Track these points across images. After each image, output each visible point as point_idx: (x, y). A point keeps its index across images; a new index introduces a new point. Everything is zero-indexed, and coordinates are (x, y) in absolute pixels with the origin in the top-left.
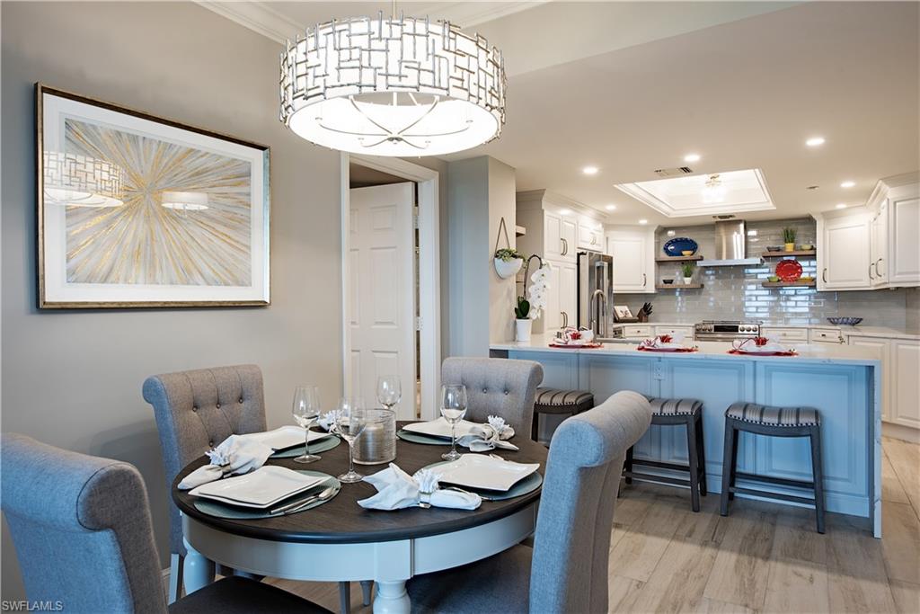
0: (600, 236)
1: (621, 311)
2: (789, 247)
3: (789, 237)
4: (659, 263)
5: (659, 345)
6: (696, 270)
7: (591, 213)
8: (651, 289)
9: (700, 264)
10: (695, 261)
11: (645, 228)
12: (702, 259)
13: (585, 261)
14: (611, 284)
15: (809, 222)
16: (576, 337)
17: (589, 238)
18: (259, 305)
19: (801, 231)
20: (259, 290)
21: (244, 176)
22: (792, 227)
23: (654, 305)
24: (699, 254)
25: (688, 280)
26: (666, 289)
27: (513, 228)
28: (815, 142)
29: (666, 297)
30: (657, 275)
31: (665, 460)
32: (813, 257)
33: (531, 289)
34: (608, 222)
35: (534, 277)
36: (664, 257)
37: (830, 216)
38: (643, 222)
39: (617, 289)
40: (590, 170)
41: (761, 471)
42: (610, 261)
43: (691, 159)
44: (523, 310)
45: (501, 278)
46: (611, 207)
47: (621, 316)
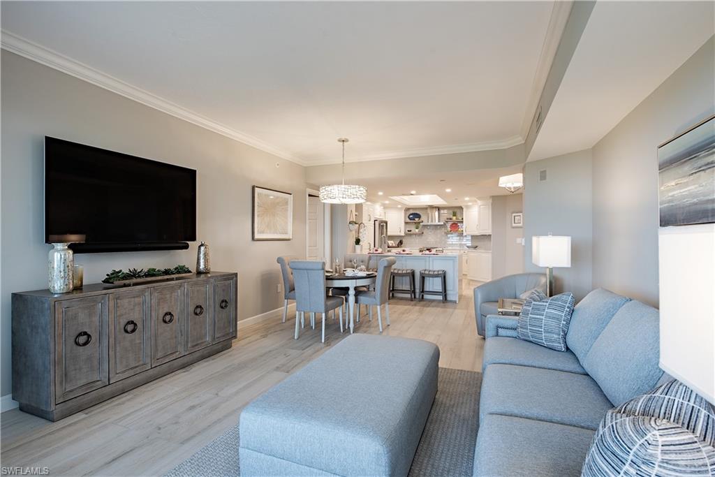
0: (382, 212)
1: (391, 243)
2: (454, 218)
3: (454, 214)
4: (406, 223)
5: (402, 252)
6: (420, 227)
7: (380, 204)
8: (403, 234)
9: (421, 224)
10: (419, 223)
11: (401, 209)
12: (422, 222)
13: (377, 223)
14: (387, 231)
15: (461, 208)
16: (376, 250)
17: (378, 214)
18: (289, 240)
19: (458, 212)
20: (289, 236)
21: (287, 203)
22: (455, 210)
23: (404, 241)
24: (422, 219)
25: (417, 230)
26: (409, 234)
27: (354, 213)
28: (448, 190)
29: (409, 237)
30: (405, 228)
31: (404, 289)
32: (462, 222)
33: (360, 235)
34: (385, 207)
35: (361, 230)
36: (408, 220)
37: (468, 207)
38: (399, 206)
39: (389, 234)
40: (381, 193)
41: (431, 290)
42: (386, 223)
43: (413, 192)
44: (358, 242)
45: (351, 231)
46: (387, 202)
47: (391, 245)
